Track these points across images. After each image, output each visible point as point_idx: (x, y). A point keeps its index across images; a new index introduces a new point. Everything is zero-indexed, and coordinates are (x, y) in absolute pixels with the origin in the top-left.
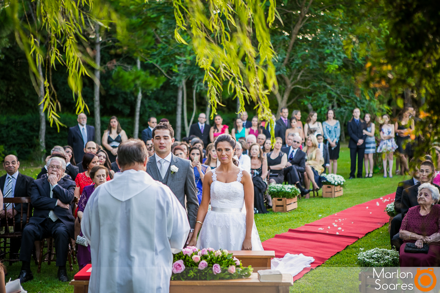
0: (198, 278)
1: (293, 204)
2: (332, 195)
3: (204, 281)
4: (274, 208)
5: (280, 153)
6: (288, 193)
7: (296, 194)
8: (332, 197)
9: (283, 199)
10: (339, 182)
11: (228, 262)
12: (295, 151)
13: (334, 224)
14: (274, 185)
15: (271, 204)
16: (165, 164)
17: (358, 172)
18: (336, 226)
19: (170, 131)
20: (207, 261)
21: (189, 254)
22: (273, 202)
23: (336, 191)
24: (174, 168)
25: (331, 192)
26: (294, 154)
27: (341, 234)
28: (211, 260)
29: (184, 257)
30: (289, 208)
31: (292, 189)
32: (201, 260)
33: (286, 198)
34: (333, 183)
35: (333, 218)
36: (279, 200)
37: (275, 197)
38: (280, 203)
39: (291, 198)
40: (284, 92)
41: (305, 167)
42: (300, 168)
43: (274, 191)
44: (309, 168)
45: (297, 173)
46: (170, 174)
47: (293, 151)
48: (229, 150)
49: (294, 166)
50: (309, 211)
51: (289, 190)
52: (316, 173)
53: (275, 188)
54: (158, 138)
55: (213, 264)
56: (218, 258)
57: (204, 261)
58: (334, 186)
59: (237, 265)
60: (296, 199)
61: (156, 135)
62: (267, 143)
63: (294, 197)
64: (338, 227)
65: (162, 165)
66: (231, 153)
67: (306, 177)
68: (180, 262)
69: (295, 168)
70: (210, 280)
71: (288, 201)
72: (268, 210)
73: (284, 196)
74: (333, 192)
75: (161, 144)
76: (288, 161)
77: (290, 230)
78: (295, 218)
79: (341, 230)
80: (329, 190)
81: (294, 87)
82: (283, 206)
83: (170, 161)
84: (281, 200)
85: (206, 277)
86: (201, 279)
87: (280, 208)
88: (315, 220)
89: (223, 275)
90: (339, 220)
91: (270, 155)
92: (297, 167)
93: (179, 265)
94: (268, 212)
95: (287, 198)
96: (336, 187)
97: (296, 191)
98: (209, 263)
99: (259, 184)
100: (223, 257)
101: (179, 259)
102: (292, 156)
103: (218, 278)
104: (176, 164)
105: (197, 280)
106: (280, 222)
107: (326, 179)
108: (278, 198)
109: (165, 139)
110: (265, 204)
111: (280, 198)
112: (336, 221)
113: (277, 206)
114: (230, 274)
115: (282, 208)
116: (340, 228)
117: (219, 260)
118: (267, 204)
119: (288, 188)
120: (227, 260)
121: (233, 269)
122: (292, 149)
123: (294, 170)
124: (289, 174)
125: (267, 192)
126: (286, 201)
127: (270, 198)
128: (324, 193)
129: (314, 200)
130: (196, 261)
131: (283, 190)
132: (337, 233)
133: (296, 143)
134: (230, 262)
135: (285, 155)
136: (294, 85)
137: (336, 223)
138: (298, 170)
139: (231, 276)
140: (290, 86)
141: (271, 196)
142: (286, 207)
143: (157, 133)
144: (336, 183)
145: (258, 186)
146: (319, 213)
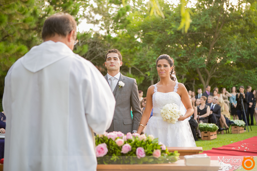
0: (121, 162)
1: (214, 136)
2: (237, 132)
3: (127, 165)
4: (202, 138)
5: (205, 106)
6: (211, 128)
7: (216, 129)
8: (237, 133)
9: (208, 132)
10: (242, 124)
11: (153, 146)
12: (215, 105)
13: (242, 146)
14: (202, 124)
15: (200, 136)
16: (114, 81)
17: (251, 122)
18: (243, 146)
19: (119, 55)
20: (131, 145)
21: (113, 138)
22: (202, 134)
23: (240, 129)
24: (122, 84)
25: (237, 130)
26: (214, 107)
27: (247, 151)
28: (135, 144)
29: (107, 140)
30: (212, 138)
31: (213, 126)
32: (125, 143)
33: (209, 132)
34: (238, 124)
35: (240, 143)
36: (205, 133)
37: (203, 131)
38: (206, 135)
39: (213, 132)
40: (207, 79)
41: (220, 115)
42: (217, 115)
43: (202, 127)
44: (222, 116)
45: (216, 118)
46: (118, 88)
47: (213, 105)
48: (167, 66)
49: (214, 114)
50: (224, 140)
51: (211, 127)
52: (227, 119)
53: (203, 126)
54: (109, 59)
55: (137, 147)
56: (142, 142)
57: (128, 145)
58: (238, 127)
59: (163, 149)
60: (216, 133)
61: (108, 57)
62: (197, 101)
63: (215, 131)
64: (245, 147)
65: (112, 81)
66: (168, 69)
67: (221, 121)
68: (104, 146)
69: (215, 115)
70: (134, 164)
71: (211, 134)
72: (199, 139)
73: (208, 131)
74: (238, 131)
75: (111, 63)
76: (211, 110)
77: (213, 149)
78: (216, 143)
79: (247, 149)
80: (236, 129)
81: (212, 77)
82: (208, 136)
83: (118, 78)
84: (206, 133)
85: (130, 161)
86: (124, 163)
87: (206, 138)
88: (229, 144)
89: (146, 159)
90: (245, 144)
91: (199, 107)
92: (216, 115)
93: (102, 149)
94: (199, 140)
95: (211, 132)
96: (240, 128)
97: (215, 127)
98: (133, 147)
99: (193, 124)
100: (148, 141)
101: (103, 143)
102: (213, 108)
103: (142, 162)
104: (123, 81)
105: (119, 163)
106: (207, 145)
107: (234, 123)
108: (205, 132)
109: (115, 60)
110: (197, 136)
111: (206, 132)
112: (243, 144)
113: (204, 137)
114: (154, 158)
115: (207, 138)
116: (246, 148)
117: (143, 144)
118: (198, 136)
119: (211, 125)
120: (151, 144)
121: (158, 153)
122: (212, 104)
123: (214, 116)
124: (211, 118)
125: (198, 128)
126: (210, 133)
127: (200, 132)
128: (233, 131)
129: (227, 135)
130: (119, 145)
131: (208, 126)
132: (245, 151)
133: (215, 100)
134: (155, 147)
135: (209, 107)
136: (212, 75)
137: (243, 145)
138: (217, 117)
139: (156, 161)
140: (210, 76)
141: (201, 130)
142: (210, 137)
143: (109, 55)
144: (240, 125)
145: (193, 125)
146: (231, 140)
